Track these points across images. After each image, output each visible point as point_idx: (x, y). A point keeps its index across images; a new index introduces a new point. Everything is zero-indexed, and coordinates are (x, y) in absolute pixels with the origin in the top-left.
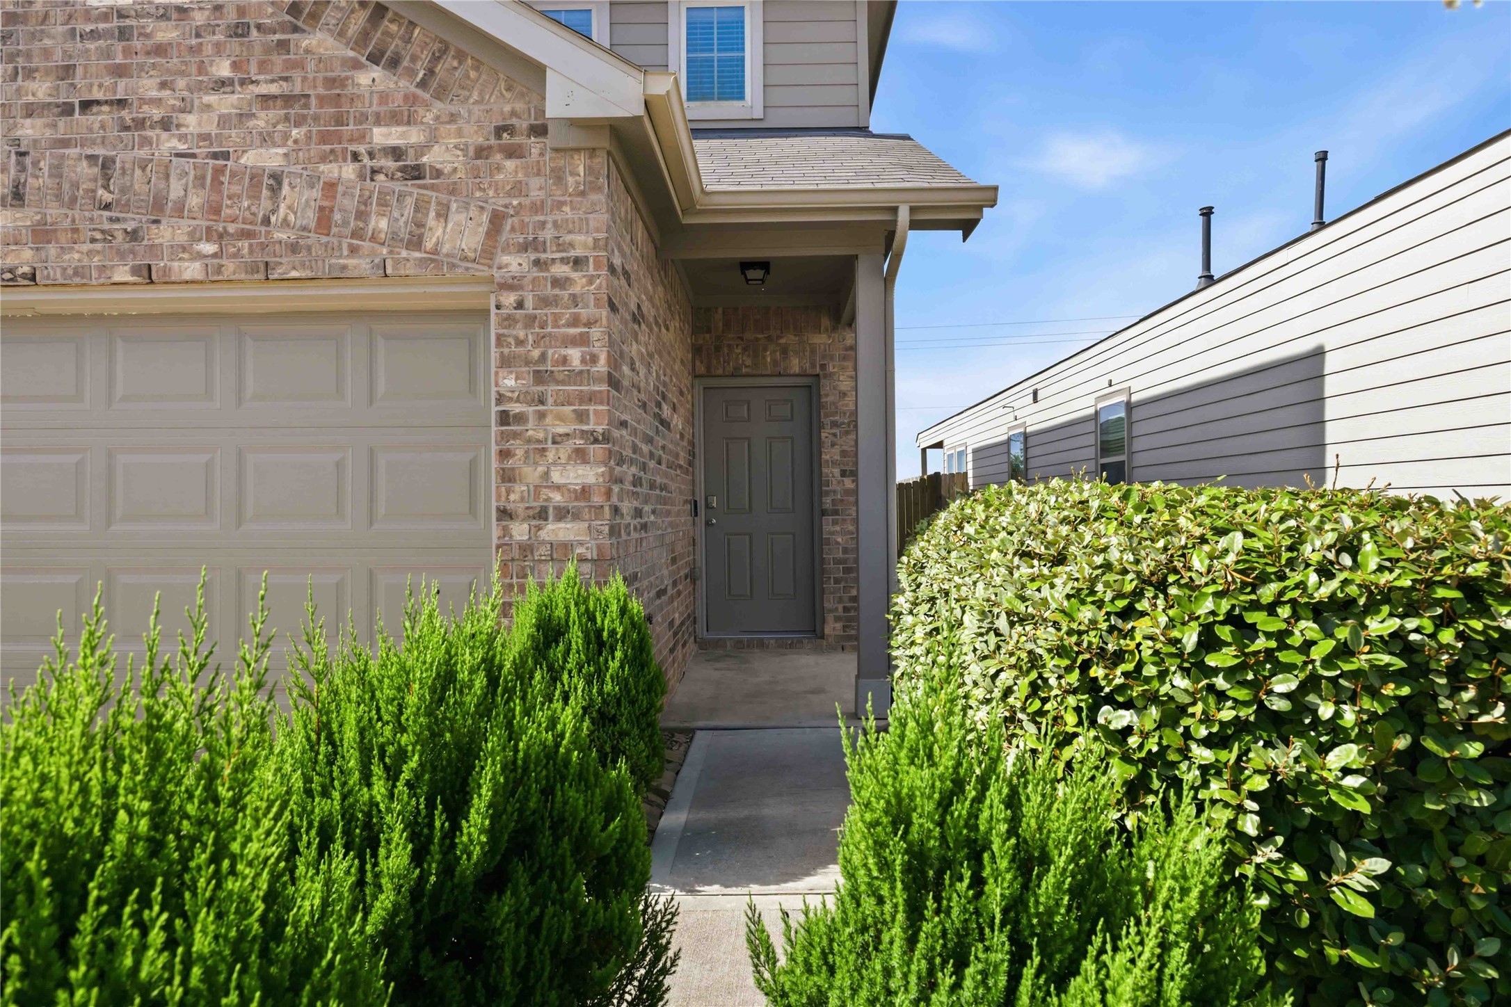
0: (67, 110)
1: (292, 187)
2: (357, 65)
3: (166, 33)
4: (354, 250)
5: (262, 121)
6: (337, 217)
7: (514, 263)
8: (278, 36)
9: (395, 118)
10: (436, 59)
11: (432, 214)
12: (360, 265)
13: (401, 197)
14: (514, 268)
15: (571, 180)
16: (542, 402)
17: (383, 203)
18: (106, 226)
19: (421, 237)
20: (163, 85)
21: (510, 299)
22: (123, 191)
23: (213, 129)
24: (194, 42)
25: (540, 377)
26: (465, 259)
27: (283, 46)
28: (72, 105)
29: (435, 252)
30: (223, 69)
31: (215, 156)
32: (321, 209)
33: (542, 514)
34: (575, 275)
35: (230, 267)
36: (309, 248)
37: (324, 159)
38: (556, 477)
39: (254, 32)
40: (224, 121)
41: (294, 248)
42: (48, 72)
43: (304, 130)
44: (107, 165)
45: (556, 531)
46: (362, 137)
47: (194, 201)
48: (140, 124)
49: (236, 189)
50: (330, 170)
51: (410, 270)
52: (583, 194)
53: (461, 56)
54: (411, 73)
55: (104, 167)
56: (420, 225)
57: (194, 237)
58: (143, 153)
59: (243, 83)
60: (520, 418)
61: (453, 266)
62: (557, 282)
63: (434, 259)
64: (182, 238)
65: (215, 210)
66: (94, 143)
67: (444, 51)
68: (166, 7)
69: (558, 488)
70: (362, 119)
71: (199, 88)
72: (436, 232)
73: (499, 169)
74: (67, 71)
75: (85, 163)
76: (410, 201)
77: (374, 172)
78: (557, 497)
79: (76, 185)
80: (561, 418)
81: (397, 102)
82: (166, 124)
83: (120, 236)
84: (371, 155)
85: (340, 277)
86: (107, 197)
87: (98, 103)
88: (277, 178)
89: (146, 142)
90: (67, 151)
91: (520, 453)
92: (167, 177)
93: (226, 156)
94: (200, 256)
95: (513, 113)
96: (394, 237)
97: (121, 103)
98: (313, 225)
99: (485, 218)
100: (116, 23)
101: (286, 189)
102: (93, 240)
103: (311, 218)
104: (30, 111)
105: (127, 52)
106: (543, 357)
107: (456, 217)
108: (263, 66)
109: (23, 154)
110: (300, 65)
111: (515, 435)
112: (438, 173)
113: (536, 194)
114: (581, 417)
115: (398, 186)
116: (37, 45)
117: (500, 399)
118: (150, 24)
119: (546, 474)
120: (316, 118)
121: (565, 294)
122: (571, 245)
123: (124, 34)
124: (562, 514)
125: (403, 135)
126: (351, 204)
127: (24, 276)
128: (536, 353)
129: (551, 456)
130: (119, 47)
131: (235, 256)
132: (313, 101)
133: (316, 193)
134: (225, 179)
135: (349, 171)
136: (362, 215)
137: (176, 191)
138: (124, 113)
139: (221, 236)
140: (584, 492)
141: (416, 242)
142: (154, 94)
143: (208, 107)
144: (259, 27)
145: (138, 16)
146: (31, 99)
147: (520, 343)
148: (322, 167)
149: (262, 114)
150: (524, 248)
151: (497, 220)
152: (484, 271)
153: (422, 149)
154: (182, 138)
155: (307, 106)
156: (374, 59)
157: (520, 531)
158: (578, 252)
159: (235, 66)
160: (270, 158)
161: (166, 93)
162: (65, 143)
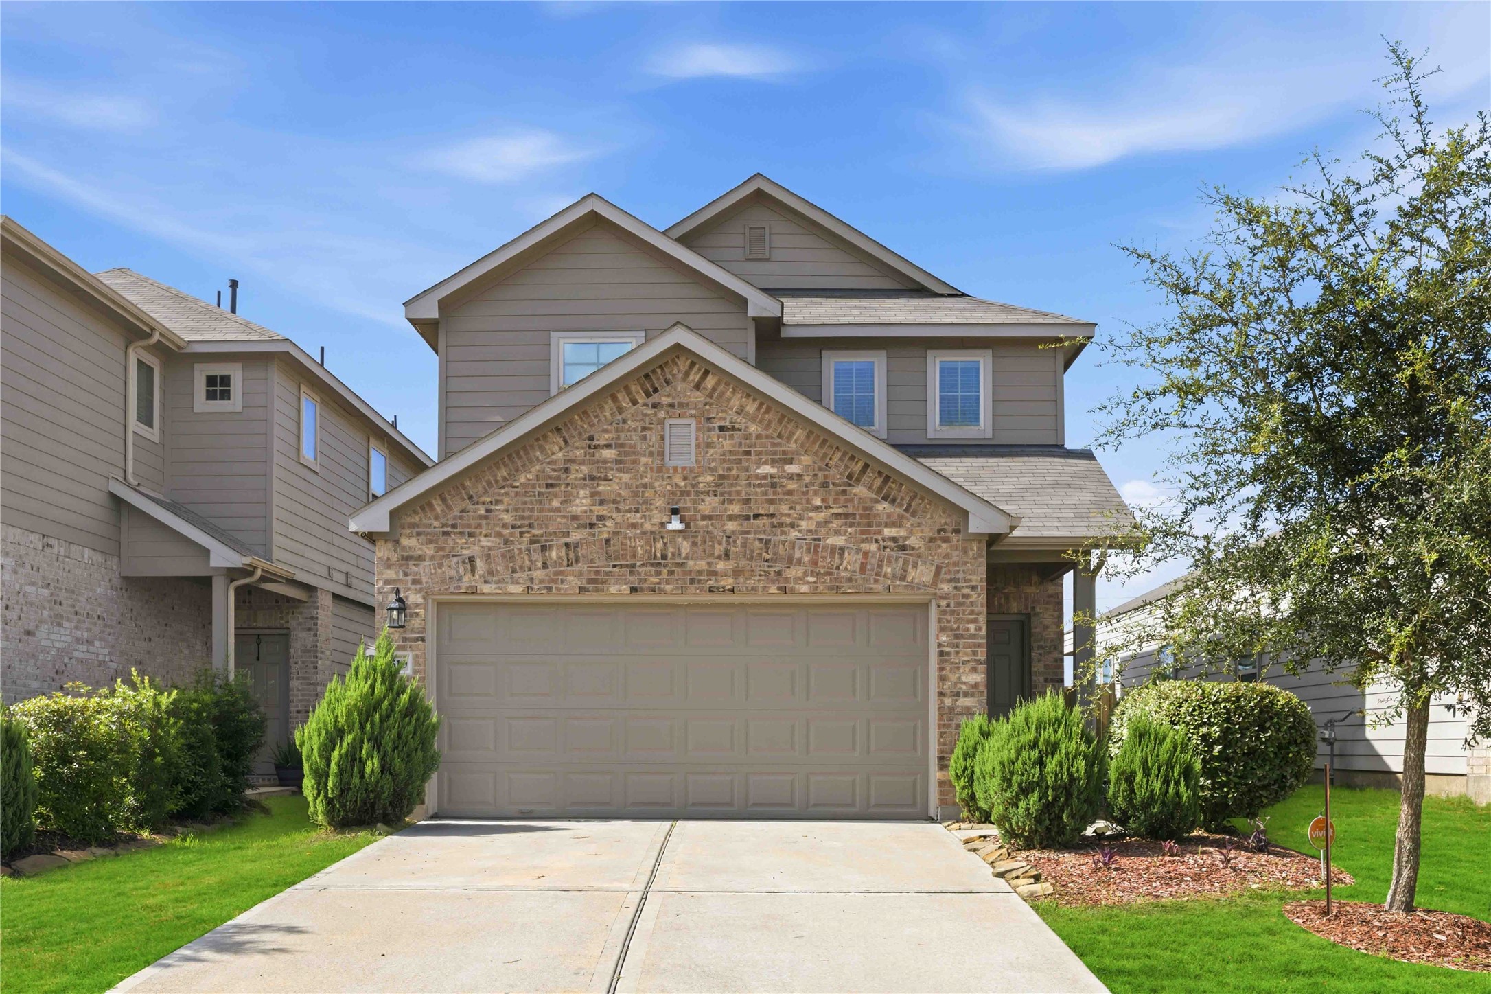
0: (747, 518)
1: (849, 554)
2: (877, 502)
3: (792, 486)
4: (876, 581)
5: (835, 524)
6: (869, 567)
7: (946, 588)
8: (841, 488)
9: (894, 525)
10: (912, 499)
11: (910, 566)
12: (879, 587)
13: (897, 559)
14: (946, 590)
15: (971, 553)
16: (958, 647)
17: (889, 561)
18: (767, 569)
19: (905, 576)
20: (791, 508)
21: (944, 603)
22: (775, 554)
23: (813, 528)
24: (805, 489)
25: (957, 637)
26: (925, 586)
27: (844, 492)
28: (749, 516)
29: (912, 582)
30: (818, 502)
31: (815, 539)
32: (862, 563)
33: (957, 695)
34: (972, 593)
35: (821, 587)
36: (856, 580)
37: (863, 541)
38: (964, 679)
39: (831, 486)
40: (818, 524)
41: (850, 580)
42: (739, 501)
43: (854, 529)
44: (767, 542)
45: (964, 702)
46: (880, 532)
47: (806, 559)
48: (781, 525)
49: (825, 554)
50: (865, 546)
51: (900, 590)
52: (975, 559)
53: (922, 499)
54: (900, 505)
55: (766, 543)
56: (905, 571)
57: (805, 574)
58: (783, 538)
59: (826, 508)
60: (948, 654)
61: (919, 589)
62: (964, 596)
63: (911, 586)
64: (800, 574)
65: (815, 563)
66: (760, 532)
67: (915, 496)
68: (792, 474)
69: (965, 683)
70: (879, 524)
71: (807, 510)
72: (912, 574)
73: (939, 547)
74: (747, 501)
75: (757, 542)
76: (901, 561)
77: (885, 548)
78: (964, 687)
79: (753, 551)
80: (966, 654)
81: (894, 518)
82: (792, 525)
83: (772, 573)
84: (884, 541)
85: (870, 591)
86: (767, 557)
87: (762, 515)
88: (842, 550)
89: (783, 533)
90: (749, 536)
91: (948, 668)
92: (794, 548)
93: (819, 539)
94: (808, 583)
95: (946, 524)
96: (894, 576)
97: (772, 516)
98: (858, 570)
99: (934, 568)
100: (769, 481)
101: (846, 554)
102: (760, 575)
103: (858, 567)
104: (731, 518)
105: (775, 493)
106: (958, 627)
107: (921, 568)
108: (835, 501)
109: (729, 537)
110: (851, 500)
111: (946, 661)
112: (913, 549)
113: (955, 559)
114: (975, 653)
115: (895, 554)
116: (734, 489)
117: (940, 645)
118: (785, 481)
119: (959, 678)
120: (859, 524)
121: (968, 601)
122: (971, 581)
123: (773, 485)
124: (966, 694)
125: (898, 532)
126: (875, 561)
127: (729, 590)
128: (955, 626)
129: (961, 670)
130: (770, 491)
131: (824, 583)
132: (858, 517)
133: (860, 556)
134: (820, 550)
135: (874, 547)
136: (880, 566)
137: (797, 554)
138: (774, 520)
139: (818, 574)
140: (976, 685)
141: (903, 578)
142: (786, 512)
143: (811, 518)
144: (833, 484)
145: (779, 478)
146: (731, 513)
147: (948, 622)
148: (863, 545)
149: (835, 522)
150: (950, 581)
151: (938, 569)
152: (932, 591)
153: (905, 538)
154: (800, 531)
155: (855, 519)
156: (885, 499)
157: (948, 702)
158: (974, 583)
159: (823, 500)
160: (839, 541)
161: (792, 512)
162: (747, 532)
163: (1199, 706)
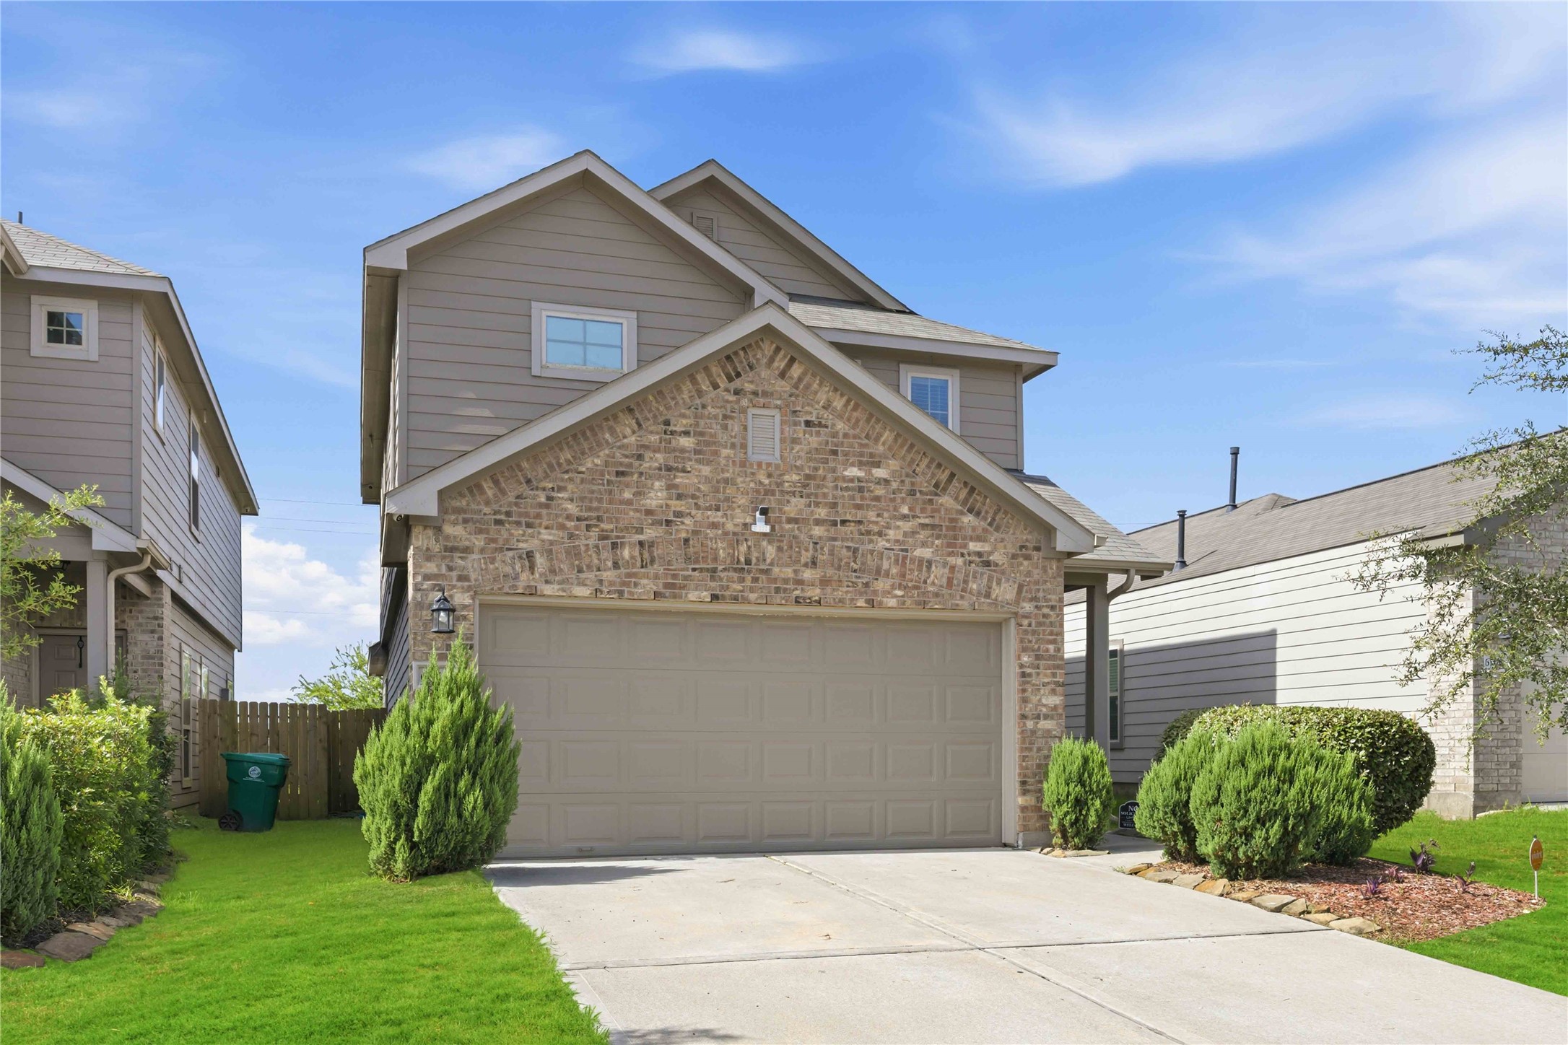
0: (834, 523)
1: (936, 567)
2: (962, 513)
3: (880, 491)
4: (962, 597)
5: (922, 535)
6: (955, 582)
7: (1028, 607)
8: (929, 497)
9: (979, 539)
10: (995, 514)
11: (995, 583)
12: (964, 604)
13: (982, 574)
14: (1027, 609)
15: (1050, 571)
16: (1038, 668)
17: (975, 577)
18: (854, 580)
19: (990, 593)
20: (878, 515)
21: (1025, 622)
22: (863, 564)
23: (900, 537)
24: (892, 496)
25: (1038, 657)
26: (1008, 604)
27: (931, 501)
28: (836, 521)
29: (996, 600)
30: (905, 510)
31: (902, 550)
32: (948, 578)
33: (1038, 717)
34: (1051, 613)
35: (909, 602)
36: (943, 595)
37: (950, 554)
38: (1044, 701)
39: (918, 494)
40: (905, 534)
41: (937, 595)
42: (826, 504)
43: (940, 541)
44: (855, 551)
45: (1045, 724)
46: (965, 546)
47: (894, 571)
48: (868, 533)
49: (912, 566)
50: (952, 560)
51: (985, 607)
52: (1055, 578)
53: (1006, 513)
54: (985, 519)
55: (854, 552)
56: (990, 588)
57: (893, 587)
58: (870, 547)
59: (914, 517)
60: (1030, 675)
61: (1002, 606)
62: (1045, 616)
63: (995, 603)
64: (888, 587)
65: (903, 576)
66: (848, 540)
67: (999, 510)
68: (880, 479)
69: (1045, 705)
70: (964, 538)
71: (895, 518)
72: (996, 591)
73: (1021, 564)
74: (834, 505)
75: (845, 550)
76: (986, 576)
77: (970, 562)
78: (1044, 710)
79: (841, 560)
80: (1046, 675)
81: (979, 531)
82: (880, 534)
83: (860, 585)
84: (969, 555)
85: (955, 608)
86: (855, 567)
87: (849, 521)
88: (930, 563)
89: (871, 541)
90: (836, 543)
91: (1030, 690)
92: (882, 559)
93: (906, 550)
94: (896, 596)
95: (1027, 540)
96: (979, 593)
97: (860, 522)
98: (945, 585)
99: (1016, 586)
100: (856, 484)
101: (933, 568)
102: (848, 586)
103: (945, 581)
104: (818, 522)
105: (862, 498)
106: (1039, 647)
107: (1004, 585)
108: (923, 510)
109: (816, 543)
110: (938, 511)
111: (1028, 682)
112: (997, 565)
113: (1036, 577)
114: (1054, 675)
115: (980, 570)
116: (820, 491)
117: (1021, 666)
118: (872, 486)
119: (1040, 700)
120: (945, 536)
121: (1048, 621)
122: (1050, 600)
123: (861, 489)
124: (1046, 717)
125: (982, 547)
126: (961, 577)
127: (816, 601)
128: (1036, 646)
129: (1042, 691)
130: (858, 495)
131: (911, 597)
132: (944, 528)
133: (947, 570)
134: (908, 562)
135: (960, 561)
136: (966, 582)
137: (885, 565)
138: (861, 527)
139: (905, 588)
140: (1055, 708)
141: (988, 595)
142: (874, 519)
143: (898, 527)
144: (920, 492)
145: (867, 482)
146: (817, 516)
147: (1030, 642)
148: (949, 559)
149: (922, 532)
150: (1031, 600)
151: (1020, 587)
152: (1015, 609)
153: (990, 554)
154: (888, 541)
155: (941, 530)
156: (970, 511)
157: (1030, 724)
158: (1053, 603)
159: (910, 509)
160: (926, 553)
161: (880, 519)
162: (835, 539)
163: (1343, 730)
